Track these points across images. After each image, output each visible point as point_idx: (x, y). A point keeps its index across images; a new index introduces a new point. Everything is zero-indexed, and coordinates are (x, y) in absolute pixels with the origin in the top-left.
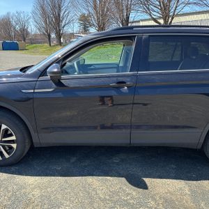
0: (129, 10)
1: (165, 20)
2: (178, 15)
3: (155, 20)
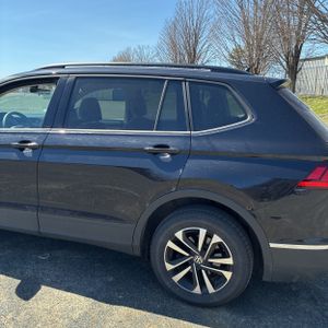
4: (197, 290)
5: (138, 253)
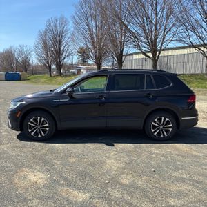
0: (122, 46)
1: (153, 54)
2: (164, 50)
3: (144, 54)
4: (162, 136)
5: (142, 128)
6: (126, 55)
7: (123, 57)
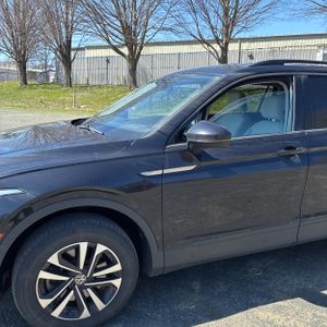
1: (130, 49)
2: (148, 44)
3: (115, 49)
6: (78, 49)
7: (73, 53)
